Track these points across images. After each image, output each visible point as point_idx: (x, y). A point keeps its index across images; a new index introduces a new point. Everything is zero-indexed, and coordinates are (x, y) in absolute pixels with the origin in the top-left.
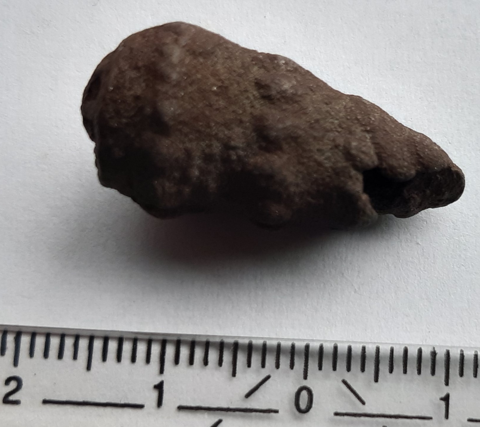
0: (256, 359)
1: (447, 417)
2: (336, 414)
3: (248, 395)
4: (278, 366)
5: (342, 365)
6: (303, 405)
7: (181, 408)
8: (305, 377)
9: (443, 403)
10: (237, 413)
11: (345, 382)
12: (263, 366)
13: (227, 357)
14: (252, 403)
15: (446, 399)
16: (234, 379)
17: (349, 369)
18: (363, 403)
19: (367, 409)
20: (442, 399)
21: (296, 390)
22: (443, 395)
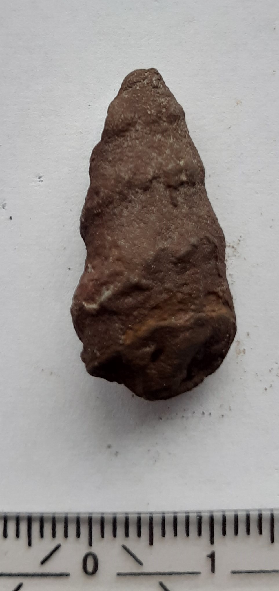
1: (213, 570)
2: (119, 574)
3: (43, 562)
4: (66, 535)
5: (120, 531)
6: (90, 567)
8: (90, 544)
9: (210, 560)
11: (125, 548)
12: (54, 535)
14: (48, 568)
15: (212, 557)
16: (31, 548)
17: (127, 535)
18: (141, 564)
19: (146, 569)
20: (208, 556)
21: (83, 555)
22: (209, 553)
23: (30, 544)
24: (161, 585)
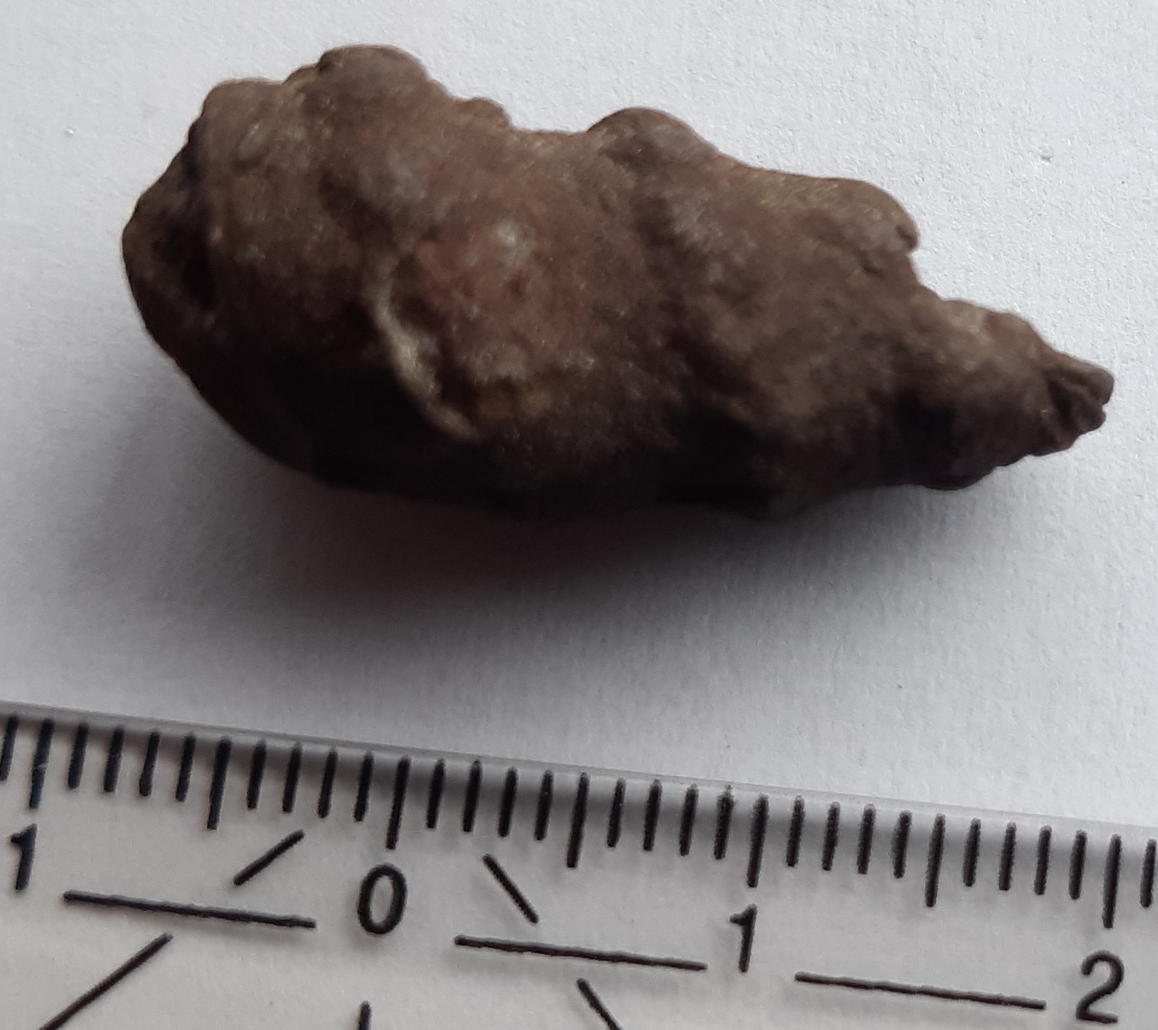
0: (271, 789)
1: (744, 966)
2: (462, 942)
3: (242, 879)
4: (323, 810)
6: (380, 911)
7: (73, 899)
8: (391, 844)
9: (737, 932)
10: (213, 922)
11: (491, 863)
12: (287, 806)
13: (199, 778)
14: (250, 900)
15: (746, 921)
16: (213, 835)
18: (533, 918)
19: (545, 934)
20: (735, 920)
21: (363, 873)
22: (740, 911)
23: (212, 823)
24: (583, 987)
